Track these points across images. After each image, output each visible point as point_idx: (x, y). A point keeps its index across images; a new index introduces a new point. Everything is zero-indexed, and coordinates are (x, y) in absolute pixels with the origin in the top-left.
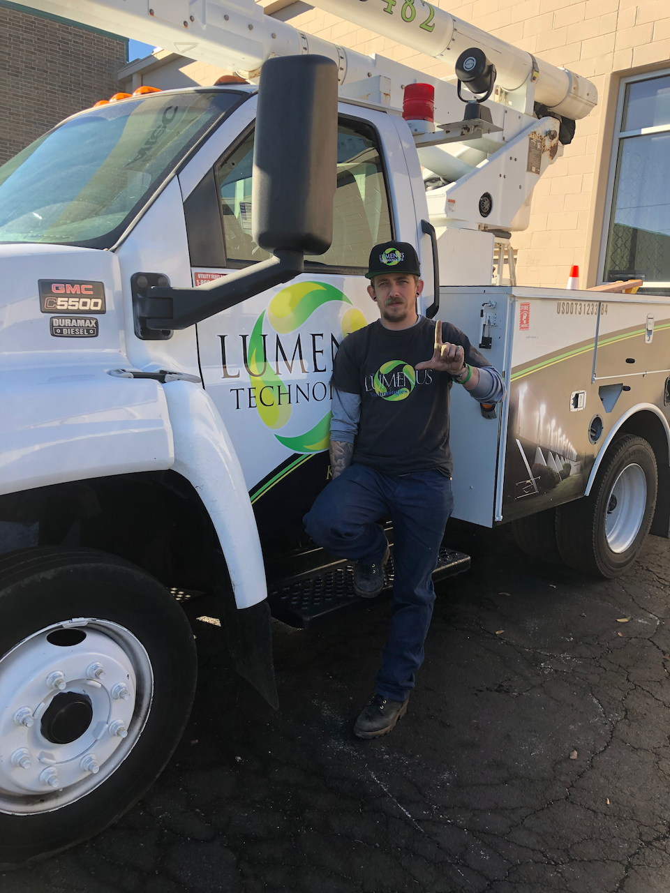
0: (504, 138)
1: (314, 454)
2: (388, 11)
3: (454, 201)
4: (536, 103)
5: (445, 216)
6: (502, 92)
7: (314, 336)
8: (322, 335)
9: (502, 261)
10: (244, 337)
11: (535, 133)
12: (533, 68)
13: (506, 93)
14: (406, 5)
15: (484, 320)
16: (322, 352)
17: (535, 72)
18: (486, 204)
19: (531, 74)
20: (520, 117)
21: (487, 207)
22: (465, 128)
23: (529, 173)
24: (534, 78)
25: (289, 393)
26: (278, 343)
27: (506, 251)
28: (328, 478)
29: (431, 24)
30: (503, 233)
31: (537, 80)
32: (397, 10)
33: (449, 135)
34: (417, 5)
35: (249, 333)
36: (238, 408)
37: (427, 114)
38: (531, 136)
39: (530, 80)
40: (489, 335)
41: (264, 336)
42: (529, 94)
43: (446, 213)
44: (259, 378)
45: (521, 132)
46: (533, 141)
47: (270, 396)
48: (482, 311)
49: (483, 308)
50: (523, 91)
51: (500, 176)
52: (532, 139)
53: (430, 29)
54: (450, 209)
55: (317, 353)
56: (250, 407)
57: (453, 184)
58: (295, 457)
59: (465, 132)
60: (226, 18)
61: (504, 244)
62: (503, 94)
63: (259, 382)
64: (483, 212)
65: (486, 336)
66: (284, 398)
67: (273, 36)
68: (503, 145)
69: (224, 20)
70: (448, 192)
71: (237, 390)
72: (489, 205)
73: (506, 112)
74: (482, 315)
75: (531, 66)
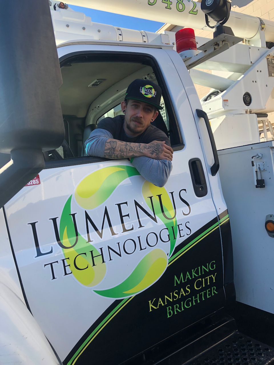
0: (251, 62)
1: (134, 296)
2: (168, 8)
3: (227, 100)
4: (267, 43)
5: (223, 109)
6: (246, 41)
7: (119, 205)
8: (126, 203)
9: (265, 130)
10: (54, 220)
11: (269, 55)
12: (261, 23)
13: (249, 41)
14: (178, 3)
15: (255, 168)
16: (128, 215)
17: (262, 25)
18: (247, 99)
19: (260, 27)
20: (259, 50)
21: (248, 100)
22: (216, 45)
23: (271, 77)
24: (263, 28)
25: (102, 255)
26: (87, 217)
27: (267, 125)
28: (151, 310)
29: (195, 10)
30: (262, 115)
31: (264, 29)
32: (174, 6)
33: (207, 53)
34: (185, 2)
35: (59, 215)
36: (54, 278)
37: (192, 46)
38: (267, 57)
39: (260, 30)
40: (261, 178)
41: (73, 215)
42: (262, 38)
43: (224, 107)
44: (72, 249)
45: (261, 57)
46: (270, 60)
47: (83, 261)
48: (252, 162)
49: (253, 160)
50: (258, 36)
51: (253, 82)
52: (269, 59)
53: (195, 13)
54: (225, 105)
55: (124, 218)
56: (66, 274)
57: (225, 91)
58: (117, 303)
59: (216, 47)
60: (68, 26)
61: (265, 120)
62: (247, 42)
63: (71, 253)
64: (247, 103)
65: (259, 178)
66: (98, 260)
67: (99, 31)
68: (251, 66)
69: (66, 27)
70: (222, 96)
71: (51, 264)
72: (249, 98)
73: (250, 48)
74: (253, 165)
75: (260, 22)
